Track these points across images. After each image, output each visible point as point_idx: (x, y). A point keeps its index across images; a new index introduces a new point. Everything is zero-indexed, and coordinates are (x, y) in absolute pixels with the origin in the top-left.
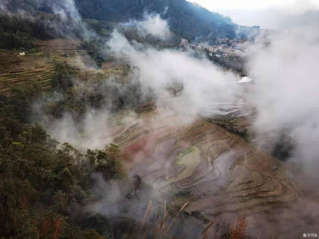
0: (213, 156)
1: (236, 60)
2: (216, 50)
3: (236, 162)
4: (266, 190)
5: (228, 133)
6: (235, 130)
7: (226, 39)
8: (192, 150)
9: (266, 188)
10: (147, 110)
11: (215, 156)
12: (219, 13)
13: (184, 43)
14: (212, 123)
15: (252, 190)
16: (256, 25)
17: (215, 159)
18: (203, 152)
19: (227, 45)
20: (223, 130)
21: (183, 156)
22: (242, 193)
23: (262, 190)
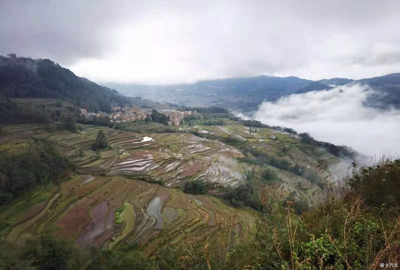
0: (145, 206)
1: (133, 124)
2: (115, 117)
3: (163, 206)
4: (191, 219)
5: (148, 184)
6: (152, 180)
7: (119, 108)
8: (125, 206)
9: (191, 218)
10: (66, 180)
11: (146, 205)
12: (107, 87)
13: (84, 112)
14: (133, 179)
15: (182, 223)
16: (138, 97)
17: (146, 208)
18: (135, 205)
19: (122, 112)
20: (144, 182)
21: (119, 214)
22: (177, 228)
23: (188, 221)
